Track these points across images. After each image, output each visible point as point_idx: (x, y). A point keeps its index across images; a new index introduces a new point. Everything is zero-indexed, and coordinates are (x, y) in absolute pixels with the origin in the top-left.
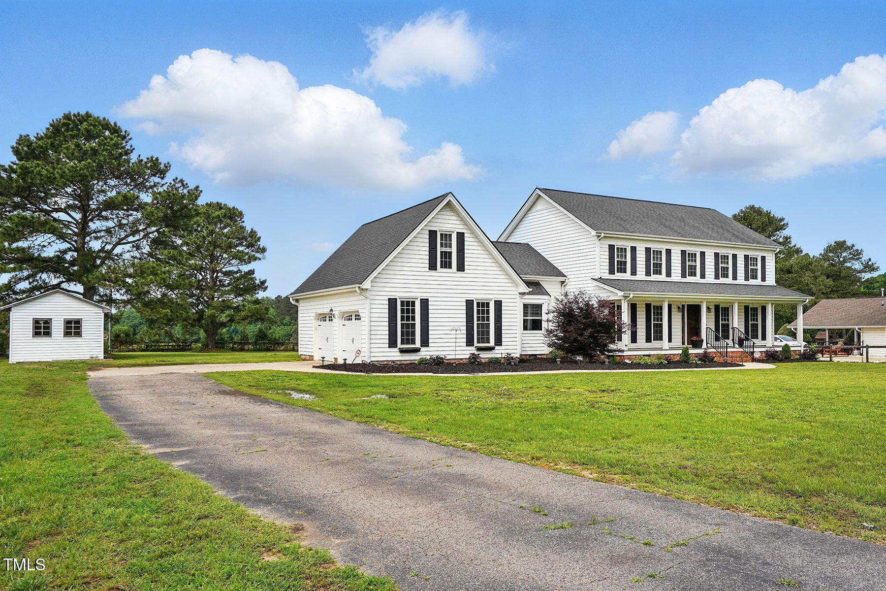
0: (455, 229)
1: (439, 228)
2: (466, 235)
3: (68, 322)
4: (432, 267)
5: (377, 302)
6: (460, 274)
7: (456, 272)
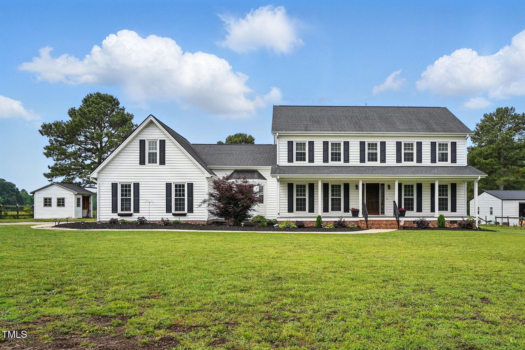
0: (158, 138)
1: (146, 138)
2: (166, 141)
3: (59, 200)
4: (142, 162)
5: (104, 185)
6: (162, 167)
7: (159, 165)
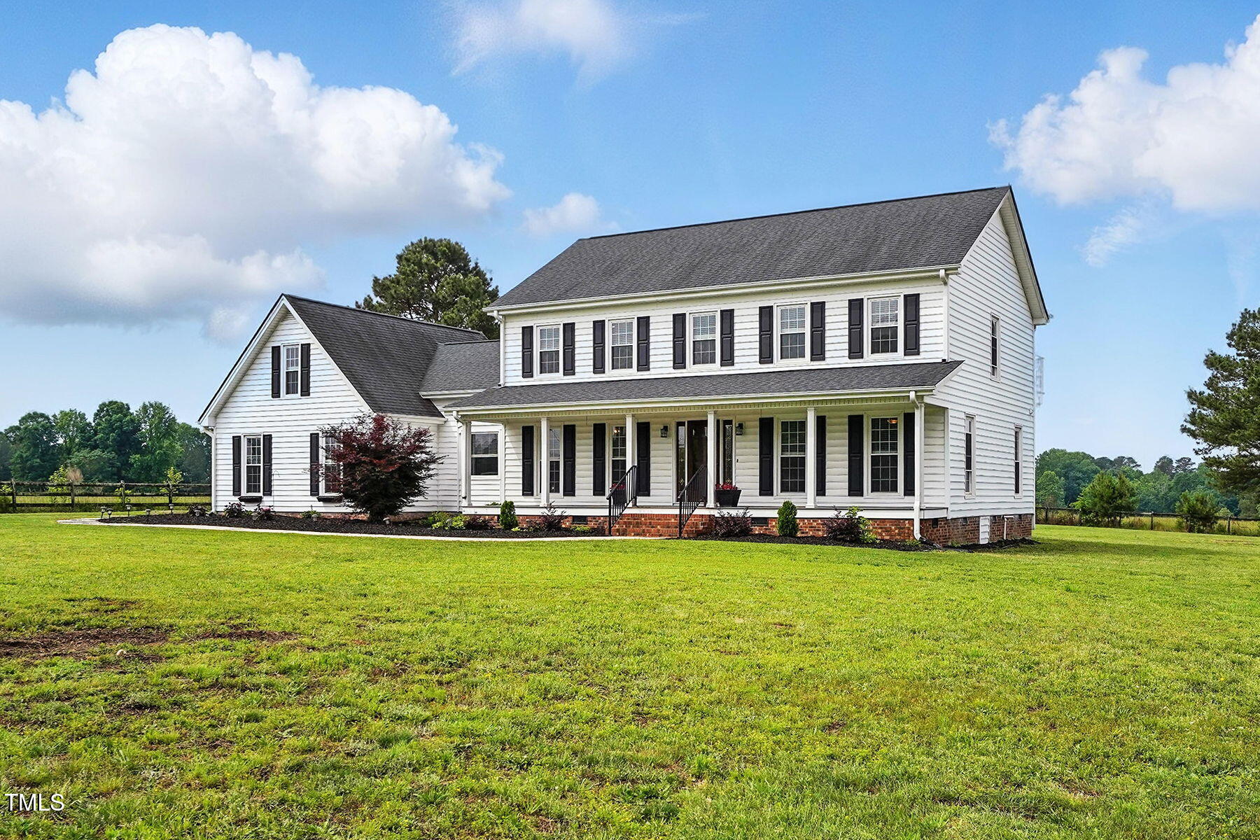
0: (300, 341)
1: (283, 342)
2: (312, 346)
4: (276, 393)
5: (223, 441)
6: (305, 400)
7: (300, 397)
